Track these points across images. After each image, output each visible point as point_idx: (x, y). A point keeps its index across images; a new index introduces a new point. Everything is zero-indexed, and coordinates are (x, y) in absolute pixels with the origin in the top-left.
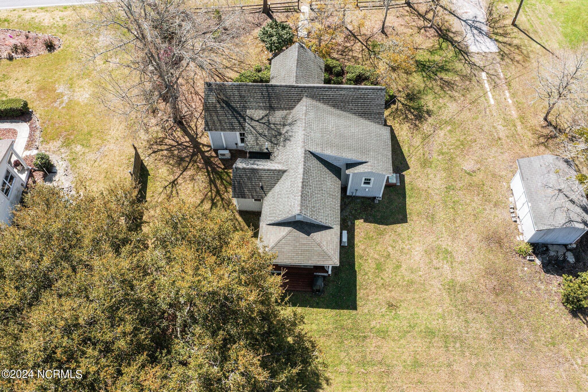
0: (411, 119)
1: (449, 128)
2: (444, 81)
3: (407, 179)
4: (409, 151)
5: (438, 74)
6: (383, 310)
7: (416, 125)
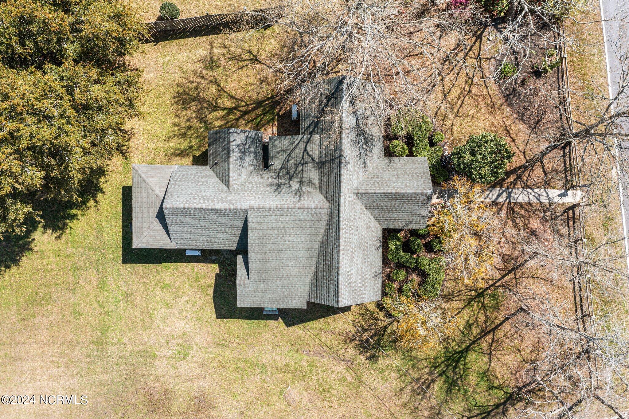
0: (361, 335)
1: (350, 379)
2: (429, 384)
3: (272, 323)
4: (313, 328)
5: (443, 379)
6: (124, 288)
7: (352, 340)
